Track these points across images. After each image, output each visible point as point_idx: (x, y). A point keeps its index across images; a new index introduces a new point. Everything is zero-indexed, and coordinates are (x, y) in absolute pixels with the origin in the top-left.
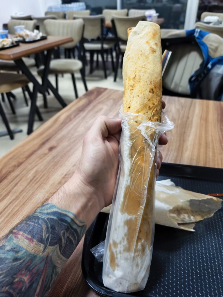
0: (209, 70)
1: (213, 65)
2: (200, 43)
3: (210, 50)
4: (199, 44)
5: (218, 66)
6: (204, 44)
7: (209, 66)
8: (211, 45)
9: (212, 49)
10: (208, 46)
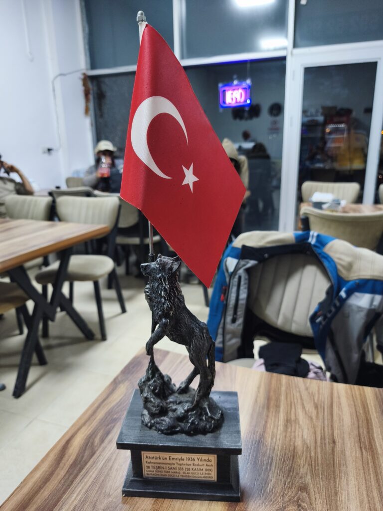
0: (343, 301)
1: (349, 293)
2: (320, 254)
3: (339, 267)
4: (320, 257)
5: (357, 294)
6: (327, 257)
7: (343, 294)
8: (340, 259)
9: (343, 266)
10: (336, 260)
